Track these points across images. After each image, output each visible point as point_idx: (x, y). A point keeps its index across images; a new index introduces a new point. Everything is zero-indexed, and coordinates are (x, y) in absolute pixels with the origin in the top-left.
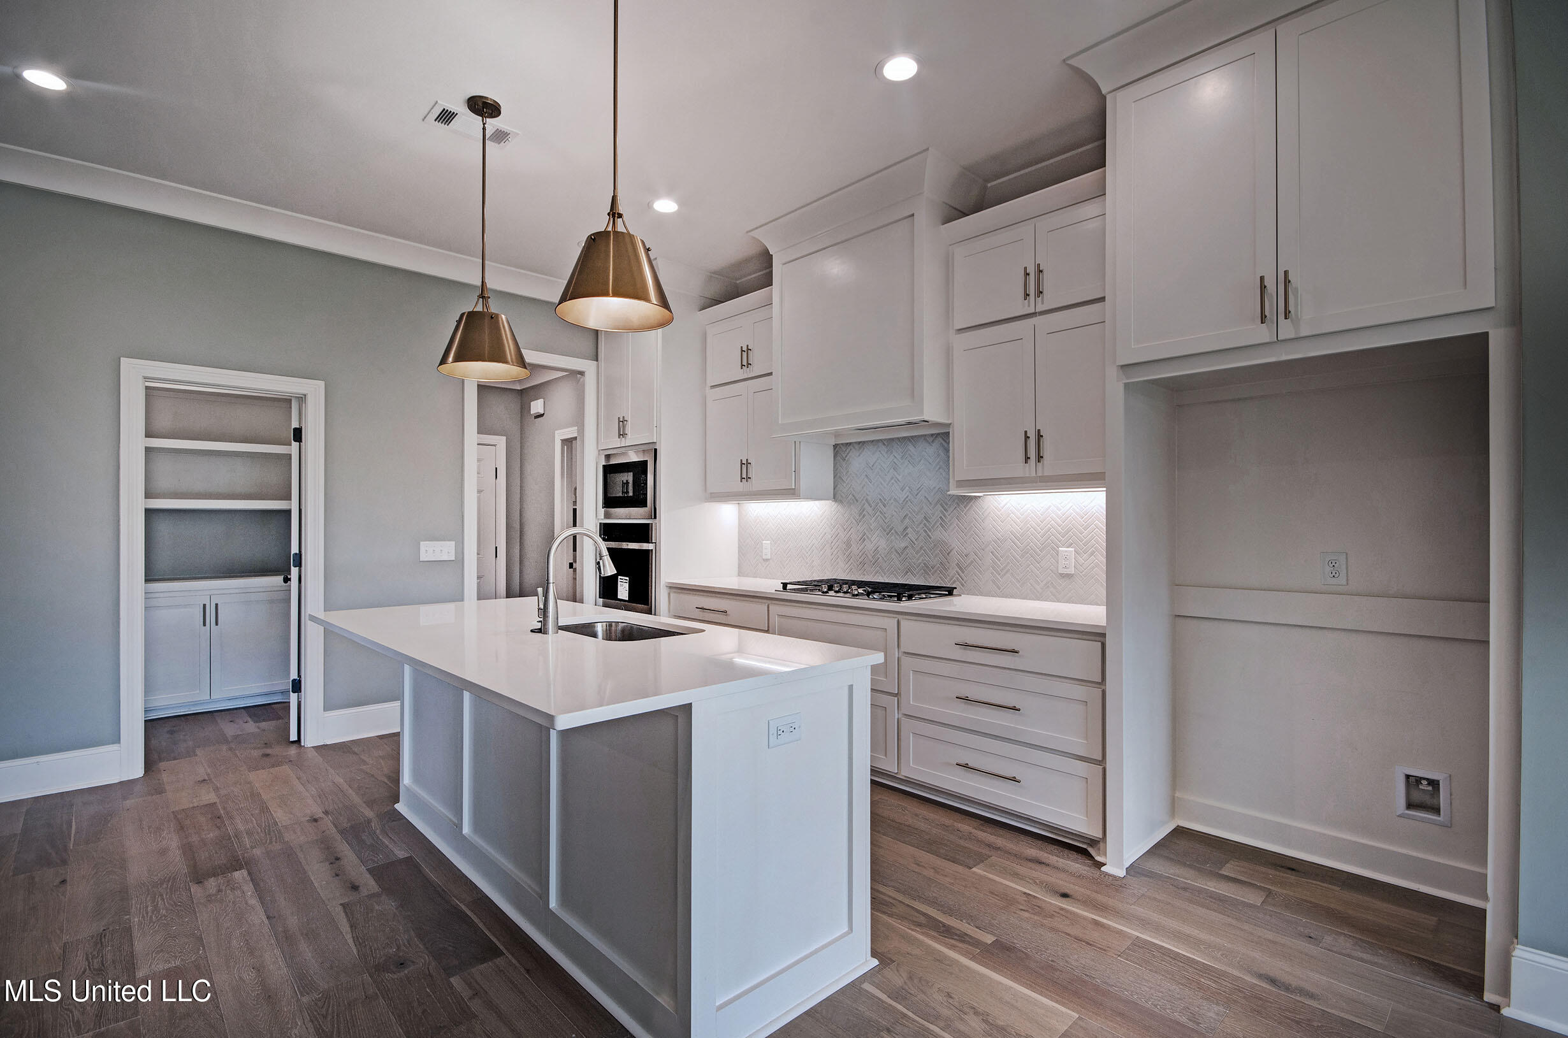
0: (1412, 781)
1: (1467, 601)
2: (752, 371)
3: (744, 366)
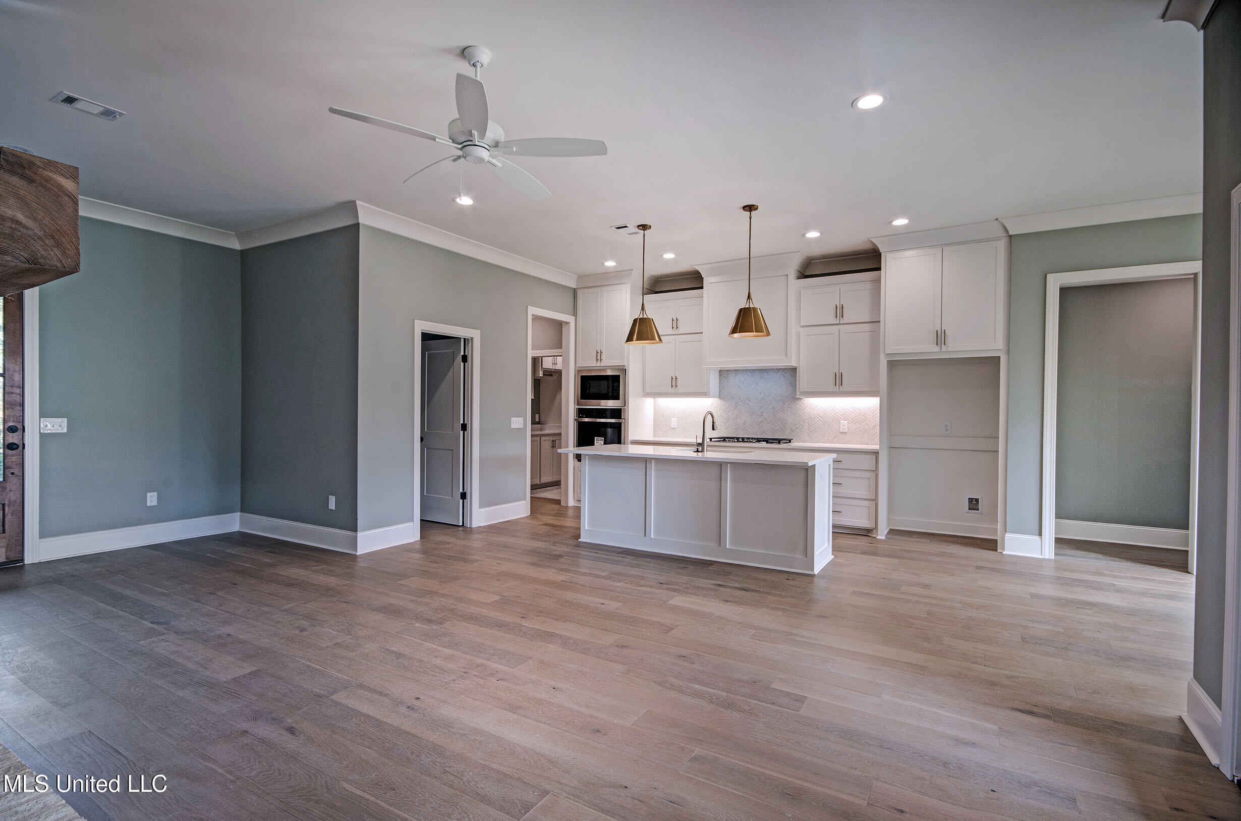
0: (971, 500)
1: (989, 438)
2: (678, 331)
3: (673, 328)
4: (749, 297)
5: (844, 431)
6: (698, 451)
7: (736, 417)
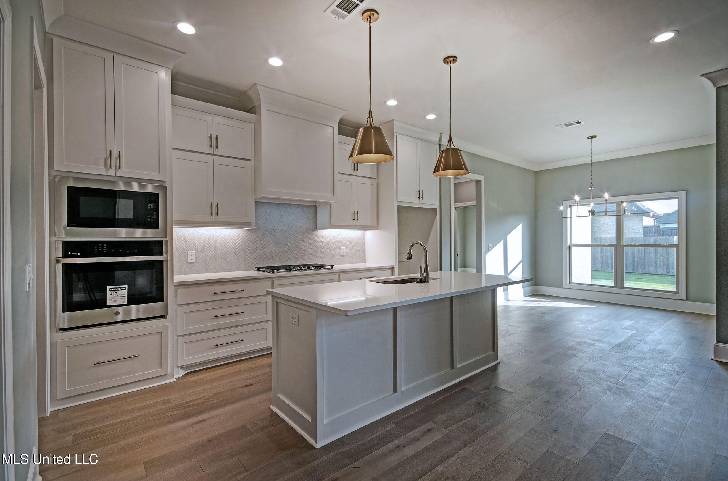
2: (218, 151)
3: (211, 146)
5: (343, 255)
7: (264, 248)
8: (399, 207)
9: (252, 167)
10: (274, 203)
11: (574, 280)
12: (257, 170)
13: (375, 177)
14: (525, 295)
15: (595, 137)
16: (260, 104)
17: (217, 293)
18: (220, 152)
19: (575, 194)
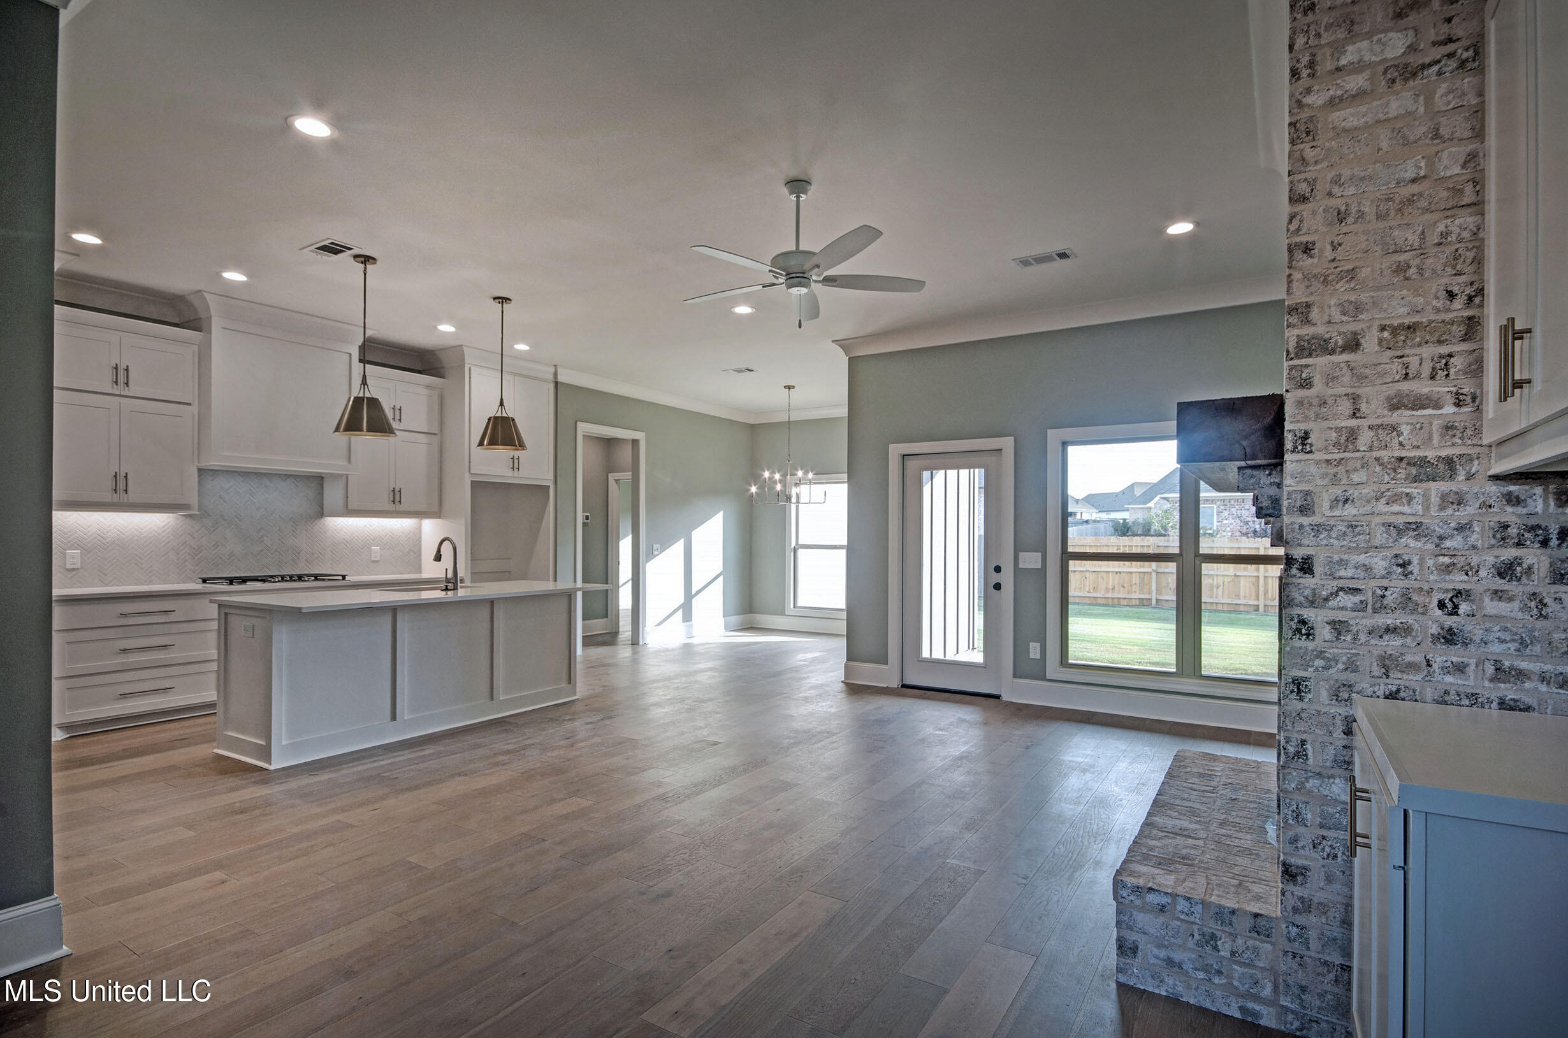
2: (129, 390)
3: (116, 382)
4: (502, 404)
5: (377, 559)
6: (447, 589)
7: (216, 546)
8: (472, 482)
9: (193, 416)
10: (236, 472)
11: (800, 603)
12: (203, 420)
13: (436, 432)
14: (727, 628)
15: (794, 387)
16: (210, 318)
17: (123, 615)
18: (133, 390)
19: (799, 468)
